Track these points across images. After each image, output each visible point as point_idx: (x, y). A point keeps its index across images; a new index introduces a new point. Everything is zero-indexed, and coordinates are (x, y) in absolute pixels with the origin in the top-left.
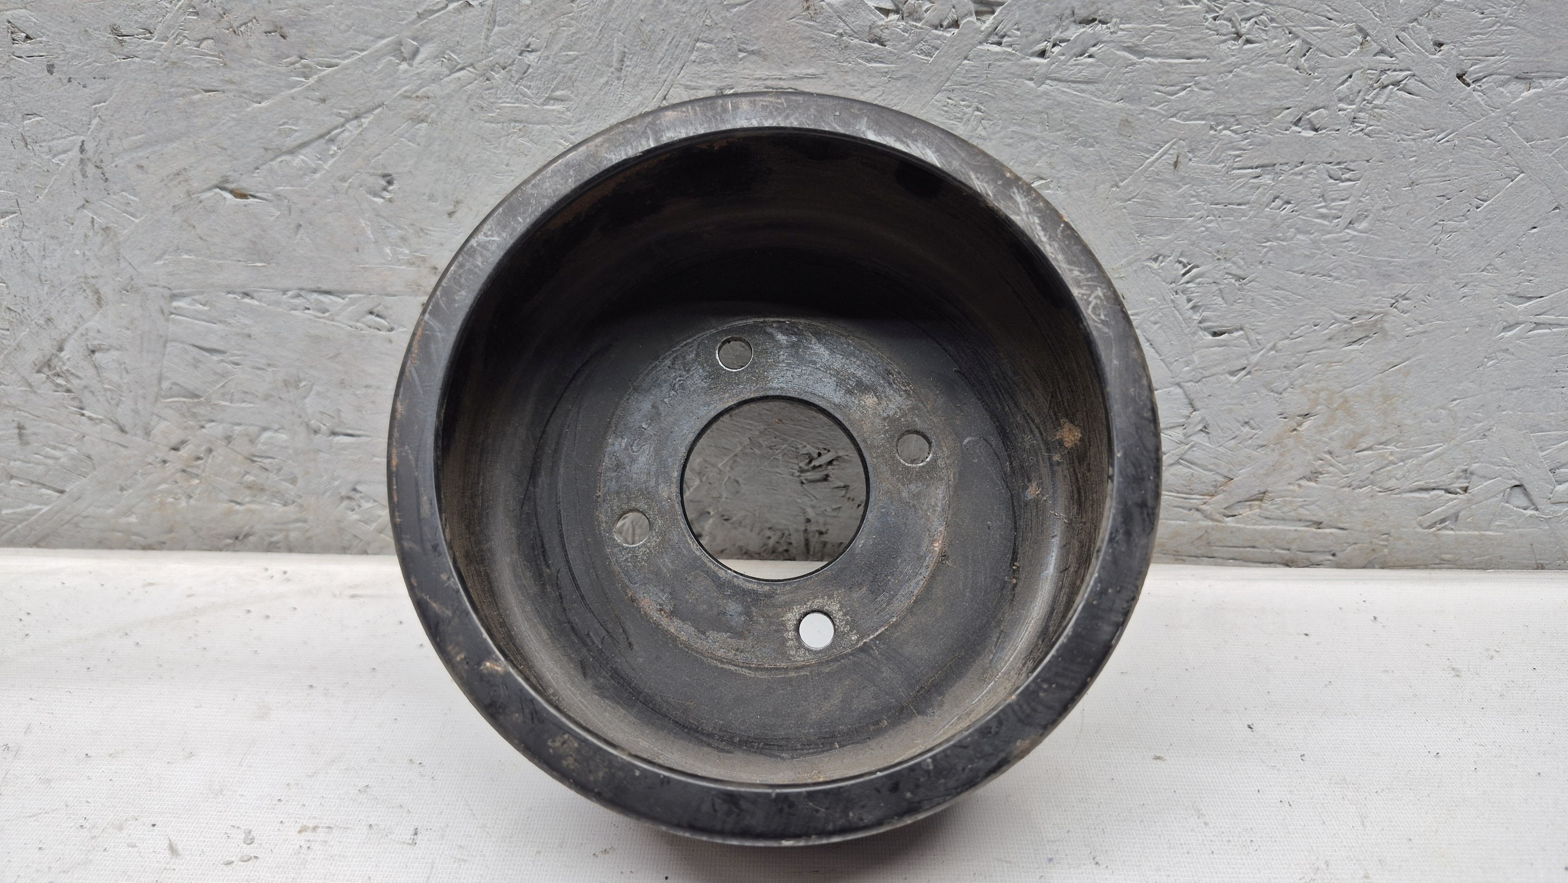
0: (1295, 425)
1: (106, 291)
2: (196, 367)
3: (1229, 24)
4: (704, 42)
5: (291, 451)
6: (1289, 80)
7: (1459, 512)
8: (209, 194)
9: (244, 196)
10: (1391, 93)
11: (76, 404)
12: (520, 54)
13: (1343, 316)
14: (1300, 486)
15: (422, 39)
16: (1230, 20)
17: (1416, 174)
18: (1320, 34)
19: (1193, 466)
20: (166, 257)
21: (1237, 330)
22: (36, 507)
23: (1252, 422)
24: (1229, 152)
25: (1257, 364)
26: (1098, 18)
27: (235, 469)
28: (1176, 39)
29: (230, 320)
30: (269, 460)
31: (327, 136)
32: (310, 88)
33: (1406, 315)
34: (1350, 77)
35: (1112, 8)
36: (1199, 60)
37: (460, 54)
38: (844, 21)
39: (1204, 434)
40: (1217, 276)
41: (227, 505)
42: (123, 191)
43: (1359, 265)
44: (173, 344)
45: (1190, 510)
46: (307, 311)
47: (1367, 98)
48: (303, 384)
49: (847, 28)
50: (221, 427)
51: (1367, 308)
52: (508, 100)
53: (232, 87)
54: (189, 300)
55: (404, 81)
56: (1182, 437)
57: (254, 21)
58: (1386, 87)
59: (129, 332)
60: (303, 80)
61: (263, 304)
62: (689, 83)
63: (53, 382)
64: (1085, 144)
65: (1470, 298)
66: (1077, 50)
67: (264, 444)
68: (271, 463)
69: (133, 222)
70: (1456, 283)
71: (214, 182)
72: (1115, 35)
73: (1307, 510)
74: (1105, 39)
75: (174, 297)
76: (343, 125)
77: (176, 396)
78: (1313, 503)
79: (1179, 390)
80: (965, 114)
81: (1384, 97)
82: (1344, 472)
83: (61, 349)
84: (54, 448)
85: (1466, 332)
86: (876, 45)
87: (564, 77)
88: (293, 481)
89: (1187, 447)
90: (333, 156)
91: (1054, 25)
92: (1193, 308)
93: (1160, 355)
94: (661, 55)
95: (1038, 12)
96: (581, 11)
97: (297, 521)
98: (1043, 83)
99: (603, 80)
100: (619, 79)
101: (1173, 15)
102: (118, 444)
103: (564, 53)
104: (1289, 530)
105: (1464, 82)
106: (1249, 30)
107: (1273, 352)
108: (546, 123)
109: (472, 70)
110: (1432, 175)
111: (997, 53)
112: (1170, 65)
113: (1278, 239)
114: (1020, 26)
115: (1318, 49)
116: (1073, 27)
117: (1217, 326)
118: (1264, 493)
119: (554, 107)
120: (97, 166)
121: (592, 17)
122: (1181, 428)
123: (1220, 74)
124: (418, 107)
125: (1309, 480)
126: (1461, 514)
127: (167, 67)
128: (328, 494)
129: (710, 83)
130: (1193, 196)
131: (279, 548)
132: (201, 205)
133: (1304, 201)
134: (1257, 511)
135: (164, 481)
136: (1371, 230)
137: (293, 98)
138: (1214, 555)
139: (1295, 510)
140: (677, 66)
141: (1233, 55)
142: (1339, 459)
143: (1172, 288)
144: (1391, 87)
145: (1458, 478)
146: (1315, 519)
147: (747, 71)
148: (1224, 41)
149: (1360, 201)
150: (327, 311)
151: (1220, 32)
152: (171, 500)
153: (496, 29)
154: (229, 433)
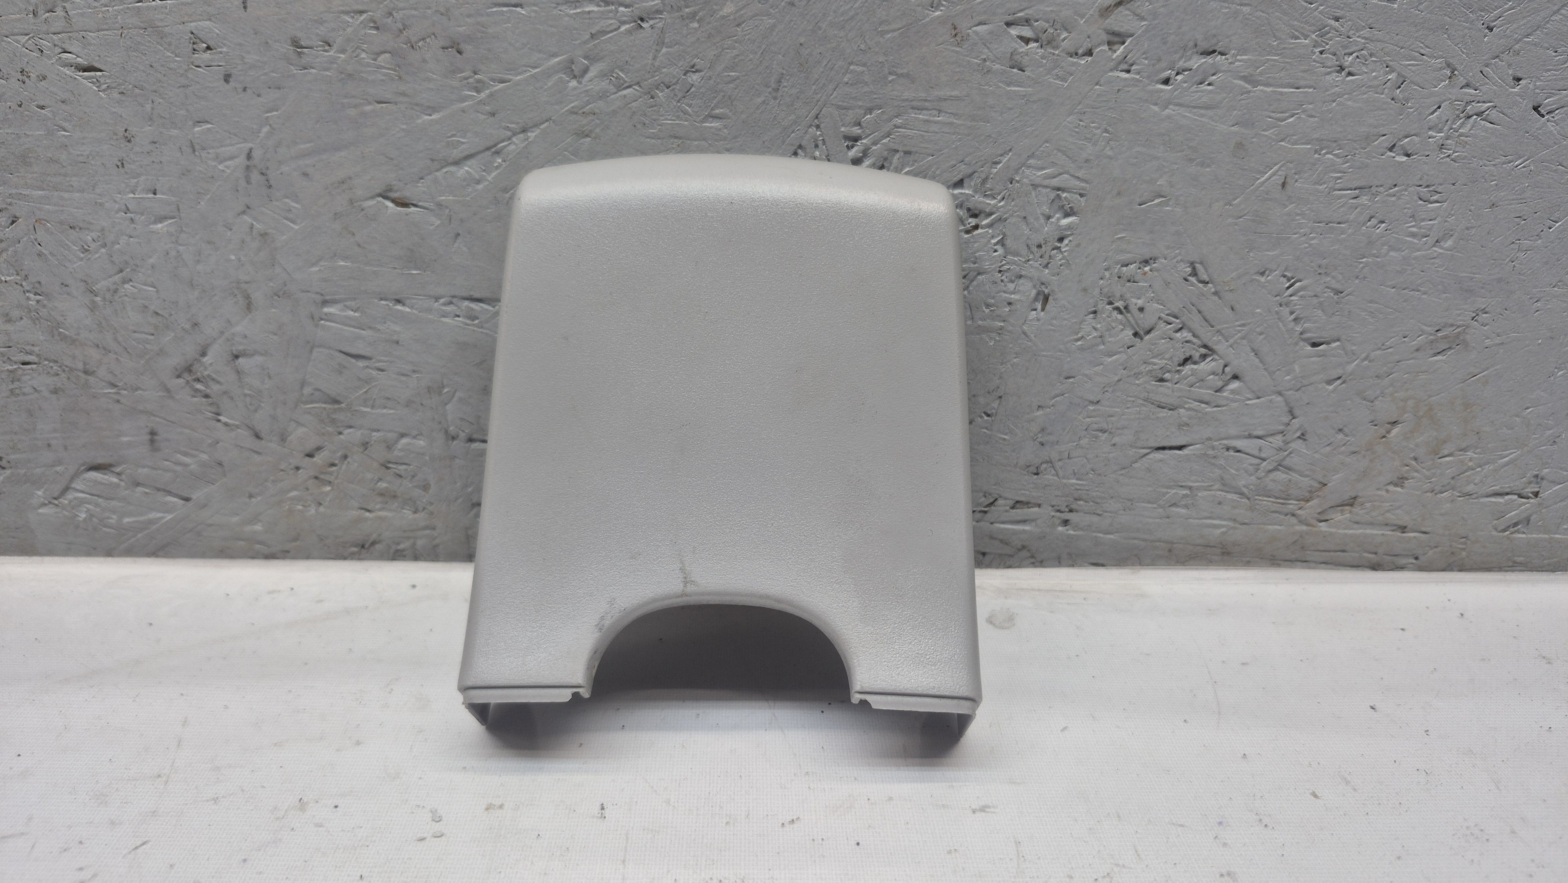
0: (1384, 432)
1: (258, 296)
2: (341, 373)
3: (1334, 57)
4: (857, 65)
5: (427, 458)
6: (1385, 109)
7: (1530, 516)
8: (371, 203)
9: (405, 205)
10: (1476, 122)
11: (213, 410)
12: (685, 75)
13: (1429, 329)
14: (1387, 491)
15: (592, 59)
16: (1335, 55)
17: (1496, 196)
18: (1413, 68)
19: (1290, 472)
20: (322, 263)
21: (1335, 341)
22: (159, 515)
23: (1346, 429)
24: (1332, 175)
25: (1351, 375)
26: (1219, 50)
27: (369, 476)
28: (1287, 70)
29: (378, 326)
30: (404, 467)
31: (493, 149)
32: (481, 102)
33: (1485, 328)
34: (1439, 107)
35: (1230, 41)
36: (1306, 90)
37: (628, 73)
38: (988, 48)
39: (1301, 441)
40: (1318, 290)
41: (355, 513)
42: (288, 198)
43: (1444, 280)
44: (320, 350)
45: (1286, 515)
46: (457, 318)
47: (1454, 127)
48: (446, 390)
49: (990, 54)
50: (359, 433)
51: (1450, 321)
52: (669, 118)
53: (405, 99)
54: (340, 306)
55: (572, 98)
56: (1281, 444)
57: (433, 37)
58: (1469, 117)
59: (275, 338)
60: (475, 94)
61: (414, 311)
62: (840, 103)
63: (192, 387)
64: (1202, 164)
65: (1542, 312)
66: (1198, 78)
67: (401, 450)
68: (406, 470)
69: (292, 228)
70: (1530, 298)
71: (378, 191)
72: (1232, 65)
73: (1393, 514)
74: (1223, 68)
75: (325, 303)
76: (509, 139)
77: (316, 402)
78: (1400, 507)
79: (1280, 399)
80: (1094, 135)
81: (1469, 126)
82: (1428, 478)
83: (204, 354)
84: (186, 454)
85: (1539, 344)
86: (1015, 70)
87: (724, 96)
88: (426, 488)
89: (1286, 453)
90: (497, 168)
91: (1177, 56)
92: (1295, 320)
93: (1264, 365)
94: (816, 76)
95: (1165, 43)
96: (745, 35)
97: (426, 528)
98: (1166, 108)
99: (760, 100)
100: (775, 98)
101: (1284, 48)
102: (252, 450)
103: (726, 74)
104: (1376, 535)
105: (1539, 113)
106: (1351, 63)
107: (1366, 362)
108: (704, 140)
109: (638, 88)
110: (1511, 198)
111: (1126, 79)
112: (1281, 93)
113: (1374, 256)
114: (1148, 55)
115: (1412, 82)
116: (1195, 58)
117: (1317, 337)
118: (1355, 498)
119: (712, 125)
120: (262, 174)
121: (755, 41)
122: (1281, 435)
123: (1324, 103)
124: (584, 122)
125: (1396, 485)
126: (1532, 518)
127: (342, 79)
128: (460, 500)
129: (860, 103)
130: (1298, 215)
131: (405, 556)
132: (364, 212)
133: (1397, 220)
134: (1348, 515)
135: (294, 488)
136: (1455, 248)
137: (463, 111)
138: (1307, 559)
139: (1383, 514)
140: (831, 87)
141: (1337, 86)
142: (1423, 465)
143: (1277, 301)
144: (1475, 117)
145: (1530, 483)
146: (1400, 523)
147: (895, 93)
148: (1329, 73)
149: (1446, 221)
150: (477, 318)
151: (1326, 65)
152: (300, 507)
153: (664, 50)
154: (367, 440)
